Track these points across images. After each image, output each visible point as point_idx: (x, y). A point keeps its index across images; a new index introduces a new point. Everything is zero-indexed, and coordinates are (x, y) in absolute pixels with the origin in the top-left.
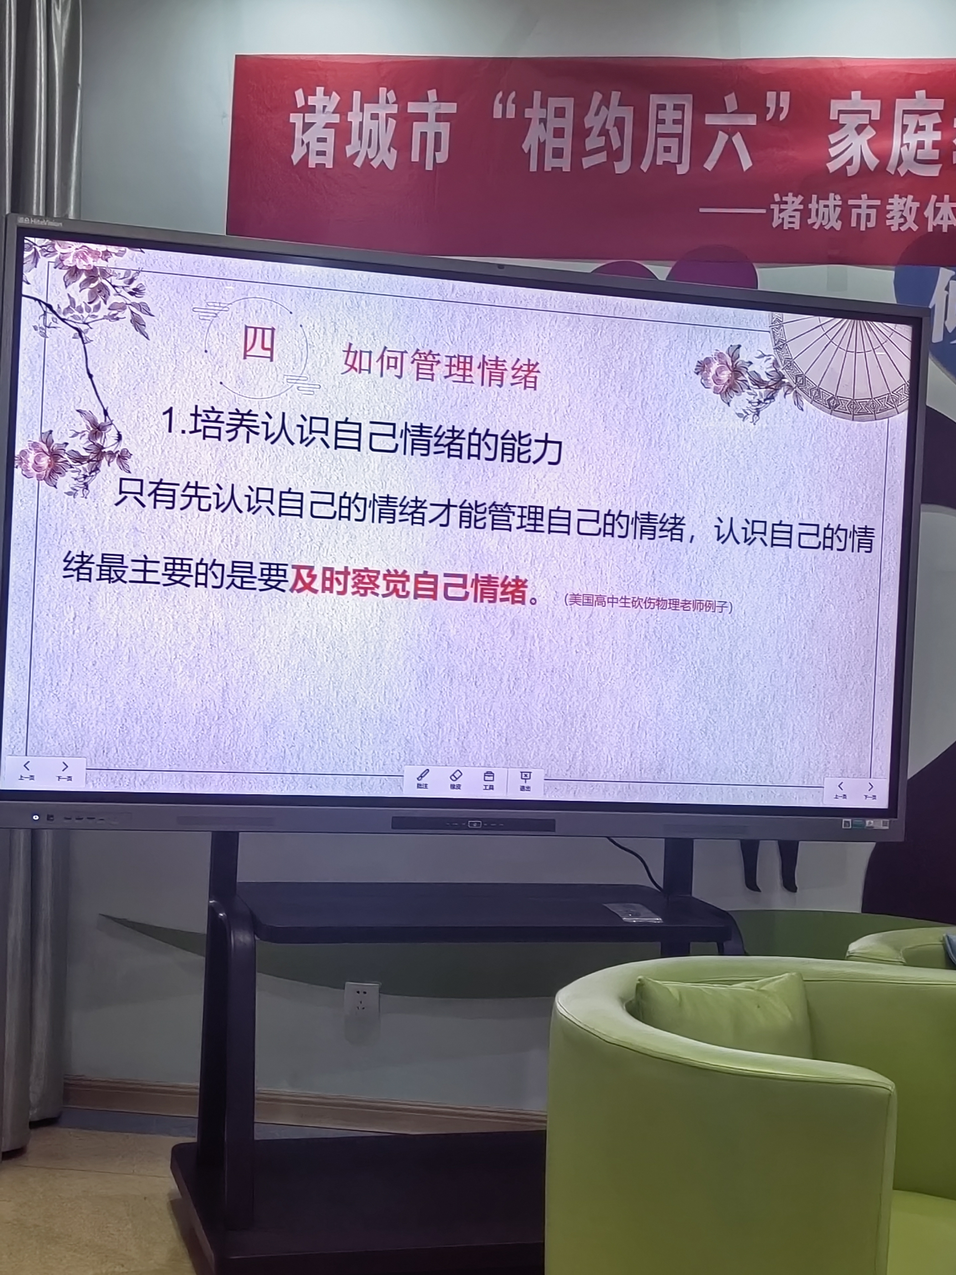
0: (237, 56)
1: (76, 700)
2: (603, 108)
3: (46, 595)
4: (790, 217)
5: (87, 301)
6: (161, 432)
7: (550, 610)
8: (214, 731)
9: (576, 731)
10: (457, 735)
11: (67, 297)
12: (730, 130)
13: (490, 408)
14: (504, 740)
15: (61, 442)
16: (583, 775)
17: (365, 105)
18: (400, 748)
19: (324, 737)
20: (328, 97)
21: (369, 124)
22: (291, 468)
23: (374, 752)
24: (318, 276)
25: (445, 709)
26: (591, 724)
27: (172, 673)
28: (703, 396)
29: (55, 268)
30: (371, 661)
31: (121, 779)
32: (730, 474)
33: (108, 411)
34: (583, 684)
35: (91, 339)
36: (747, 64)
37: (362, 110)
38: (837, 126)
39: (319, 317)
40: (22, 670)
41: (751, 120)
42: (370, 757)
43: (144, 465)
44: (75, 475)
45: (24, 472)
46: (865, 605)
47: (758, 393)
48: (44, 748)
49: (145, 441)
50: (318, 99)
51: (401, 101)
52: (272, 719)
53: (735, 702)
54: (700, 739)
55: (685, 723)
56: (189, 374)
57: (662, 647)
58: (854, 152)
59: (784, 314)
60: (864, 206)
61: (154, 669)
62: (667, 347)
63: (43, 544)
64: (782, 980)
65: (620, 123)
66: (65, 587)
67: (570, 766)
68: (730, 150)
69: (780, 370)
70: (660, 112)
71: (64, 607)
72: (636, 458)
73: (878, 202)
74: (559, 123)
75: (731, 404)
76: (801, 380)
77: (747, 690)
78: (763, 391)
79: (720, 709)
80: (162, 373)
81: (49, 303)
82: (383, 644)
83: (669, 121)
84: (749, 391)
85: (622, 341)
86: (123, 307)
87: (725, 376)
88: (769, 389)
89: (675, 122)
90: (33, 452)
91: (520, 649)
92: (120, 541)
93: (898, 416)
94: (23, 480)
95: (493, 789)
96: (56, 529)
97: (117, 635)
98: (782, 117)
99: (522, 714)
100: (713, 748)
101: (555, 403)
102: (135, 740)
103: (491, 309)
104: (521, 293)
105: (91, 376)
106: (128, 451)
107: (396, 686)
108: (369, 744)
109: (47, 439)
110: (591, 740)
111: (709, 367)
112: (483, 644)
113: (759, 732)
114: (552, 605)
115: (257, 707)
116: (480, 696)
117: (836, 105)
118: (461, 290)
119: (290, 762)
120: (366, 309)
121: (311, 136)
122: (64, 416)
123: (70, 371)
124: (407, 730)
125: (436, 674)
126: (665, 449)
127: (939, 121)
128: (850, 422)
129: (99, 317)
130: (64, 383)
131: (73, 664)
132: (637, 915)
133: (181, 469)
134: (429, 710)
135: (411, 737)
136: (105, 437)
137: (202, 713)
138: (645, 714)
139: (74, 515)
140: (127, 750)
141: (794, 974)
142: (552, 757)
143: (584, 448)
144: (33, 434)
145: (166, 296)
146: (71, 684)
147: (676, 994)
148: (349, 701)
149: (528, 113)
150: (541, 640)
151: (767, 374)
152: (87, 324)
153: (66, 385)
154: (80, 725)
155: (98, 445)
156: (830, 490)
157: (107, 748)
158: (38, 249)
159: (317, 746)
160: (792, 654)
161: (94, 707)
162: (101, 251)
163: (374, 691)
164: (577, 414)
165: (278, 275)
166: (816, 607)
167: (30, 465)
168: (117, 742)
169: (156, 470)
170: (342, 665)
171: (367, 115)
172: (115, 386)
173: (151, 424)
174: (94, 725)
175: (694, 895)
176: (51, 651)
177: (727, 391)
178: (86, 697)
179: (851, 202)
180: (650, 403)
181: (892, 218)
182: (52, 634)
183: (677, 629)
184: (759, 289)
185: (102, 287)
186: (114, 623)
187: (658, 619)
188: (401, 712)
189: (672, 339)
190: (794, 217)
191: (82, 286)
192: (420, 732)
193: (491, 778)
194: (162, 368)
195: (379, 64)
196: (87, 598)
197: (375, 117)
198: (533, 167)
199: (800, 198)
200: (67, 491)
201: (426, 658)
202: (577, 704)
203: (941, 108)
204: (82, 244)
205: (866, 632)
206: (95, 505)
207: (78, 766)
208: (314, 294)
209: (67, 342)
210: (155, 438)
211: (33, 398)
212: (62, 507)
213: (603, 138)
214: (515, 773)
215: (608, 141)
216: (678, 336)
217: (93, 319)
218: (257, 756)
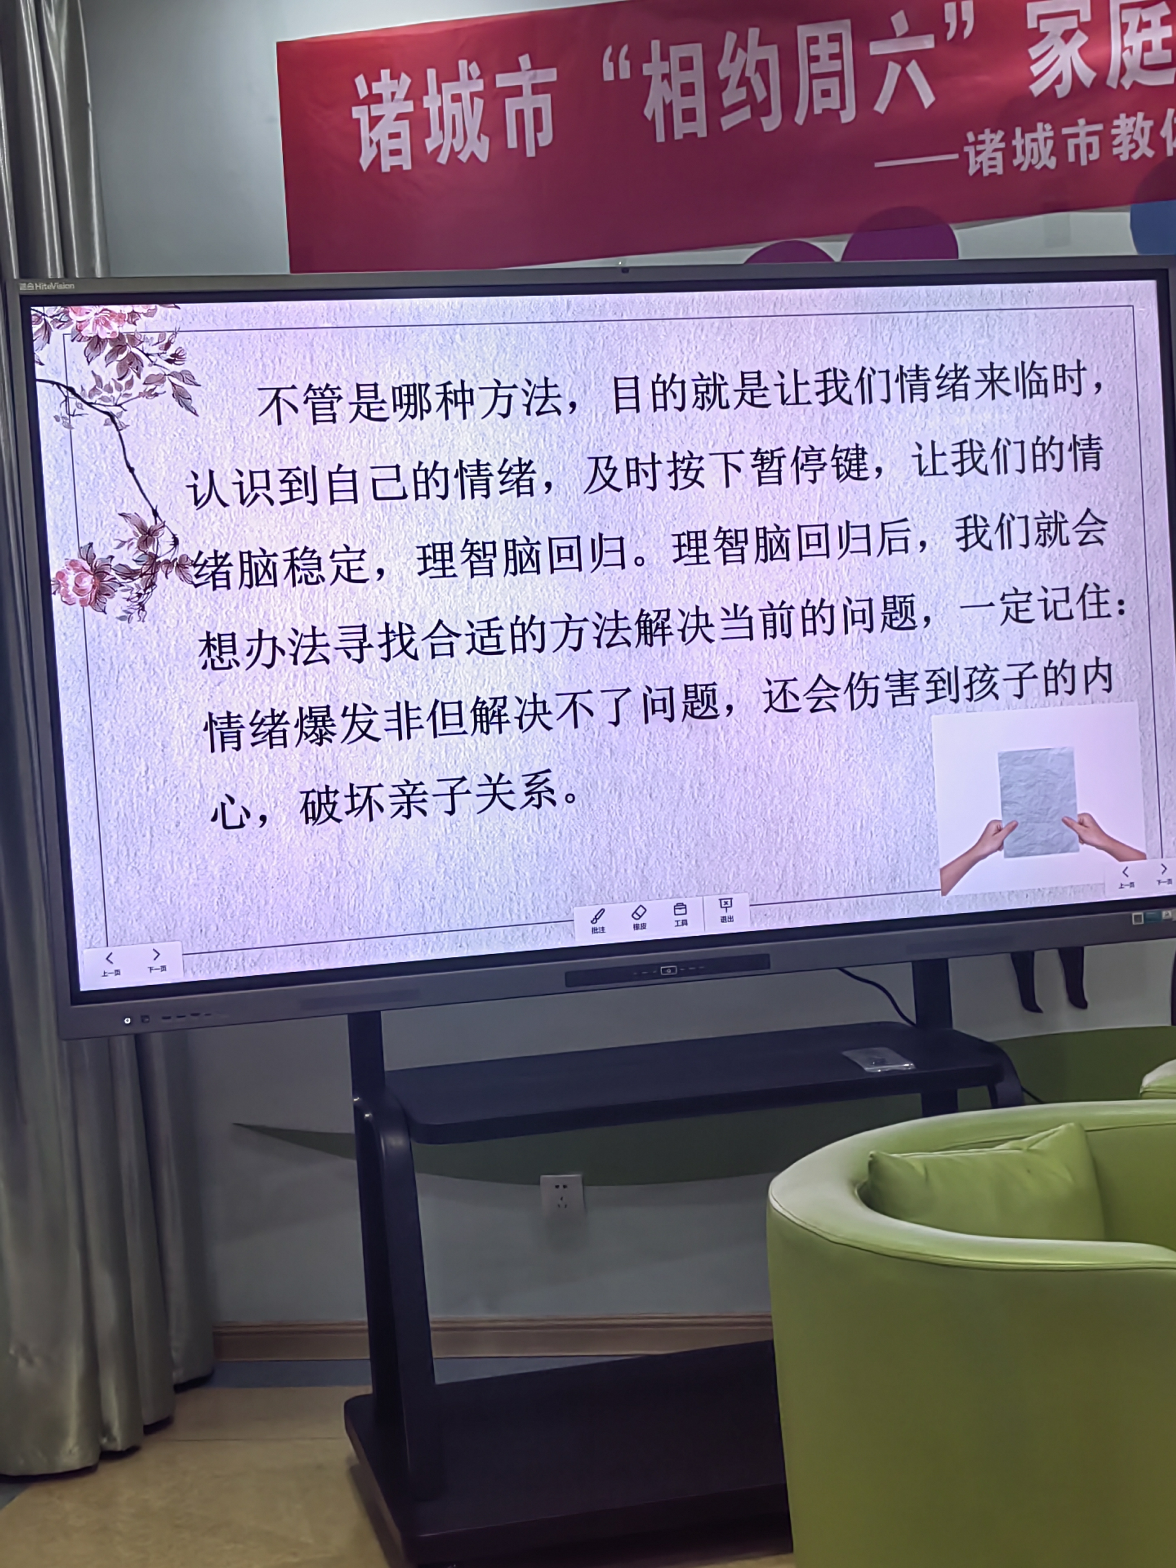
0: (279, 45)
1: (161, 873)
2: (740, 51)
3: (108, 746)
4: (991, 159)
5: (116, 377)
6: (226, 529)
8: (333, 890)
9: (782, 841)
10: (634, 862)
11: (91, 375)
12: (903, 59)
14: (693, 862)
15: (105, 556)
16: (798, 894)
17: (444, 85)
18: (566, 886)
19: (470, 883)
20: (396, 81)
21: (450, 109)
22: (391, 555)
23: (534, 894)
24: (399, 309)
25: (615, 832)
26: (801, 829)
29: (73, 341)
31: (227, 962)
33: (158, 511)
34: (786, 781)
35: (126, 424)
37: (440, 91)
38: (1038, 36)
39: (405, 361)
40: (90, 842)
41: (928, 42)
42: (530, 902)
44: (127, 594)
45: (64, 599)
46: (1132, 641)
48: (128, 934)
49: (208, 542)
50: (384, 85)
51: (488, 75)
52: (403, 868)
55: (919, 816)
56: (252, 453)
57: (881, 724)
58: (1063, 67)
59: (991, 286)
60: (1082, 134)
62: (845, 345)
63: (97, 684)
64: (1056, 1134)
65: (762, 67)
66: (130, 735)
67: (780, 886)
68: (905, 83)
70: (812, 47)
71: (133, 759)
73: (1099, 127)
74: (687, 77)
80: (219, 454)
81: (69, 385)
82: (530, 760)
83: (824, 58)
85: (788, 345)
86: (161, 380)
89: (832, 57)
90: (72, 572)
91: (701, 746)
92: (192, 670)
94: (64, 608)
95: (687, 924)
96: (112, 663)
97: (201, 786)
98: (967, 33)
99: (712, 827)
101: (711, 433)
102: (238, 913)
103: (619, 326)
104: (655, 301)
105: (131, 470)
106: (188, 558)
108: (527, 885)
109: (88, 552)
110: (804, 850)
112: (655, 745)
114: (735, 688)
115: (383, 856)
116: (658, 810)
117: (1034, 10)
118: (578, 305)
119: (431, 918)
120: (462, 344)
121: (381, 132)
122: (104, 524)
123: (105, 467)
124: (572, 863)
125: (599, 789)
127: (1168, 12)
129: (134, 396)
130: (100, 482)
131: (151, 828)
132: (882, 1062)
134: (596, 835)
135: (578, 872)
136: (158, 543)
137: (316, 871)
138: (867, 810)
139: (131, 644)
140: (230, 925)
141: (1072, 1124)
142: (757, 877)
144: (69, 551)
145: (212, 359)
146: (152, 853)
147: (921, 1171)
148: (496, 835)
149: (647, 69)
150: (727, 732)
152: (120, 405)
153: (103, 484)
154: (168, 902)
155: (151, 554)
157: (205, 927)
158: (49, 320)
159: (462, 895)
161: (183, 877)
162: (126, 313)
163: (526, 820)
165: (348, 314)
167: (70, 588)
168: (217, 916)
171: (447, 97)
172: (162, 479)
173: (212, 520)
174: (186, 900)
175: (956, 1026)
176: (122, 815)
178: (172, 866)
179: (1066, 131)
180: (832, 418)
181: (1120, 144)
182: (121, 794)
184: (961, 257)
185: (133, 357)
186: (195, 771)
188: (561, 841)
189: (852, 335)
190: (994, 159)
191: (108, 360)
192: (588, 864)
193: (683, 911)
194: (218, 449)
195: (456, 30)
196: (159, 744)
197: (456, 98)
198: (661, 137)
199: (1001, 134)
200: (119, 616)
201: (585, 771)
202: (780, 807)
204: (102, 307)
205: (1137, 676)
206: (156, 629)
207: (172, 953)
208: (395, 333)
209: (98, 431)
210: (219, 537)
211: (64, 506)
212: (116, 636)
213: (744, 90)
214: (713, 901)
215: (751, 92)
216: (858, 330)
217: (126, 399)
218: (389, 915)
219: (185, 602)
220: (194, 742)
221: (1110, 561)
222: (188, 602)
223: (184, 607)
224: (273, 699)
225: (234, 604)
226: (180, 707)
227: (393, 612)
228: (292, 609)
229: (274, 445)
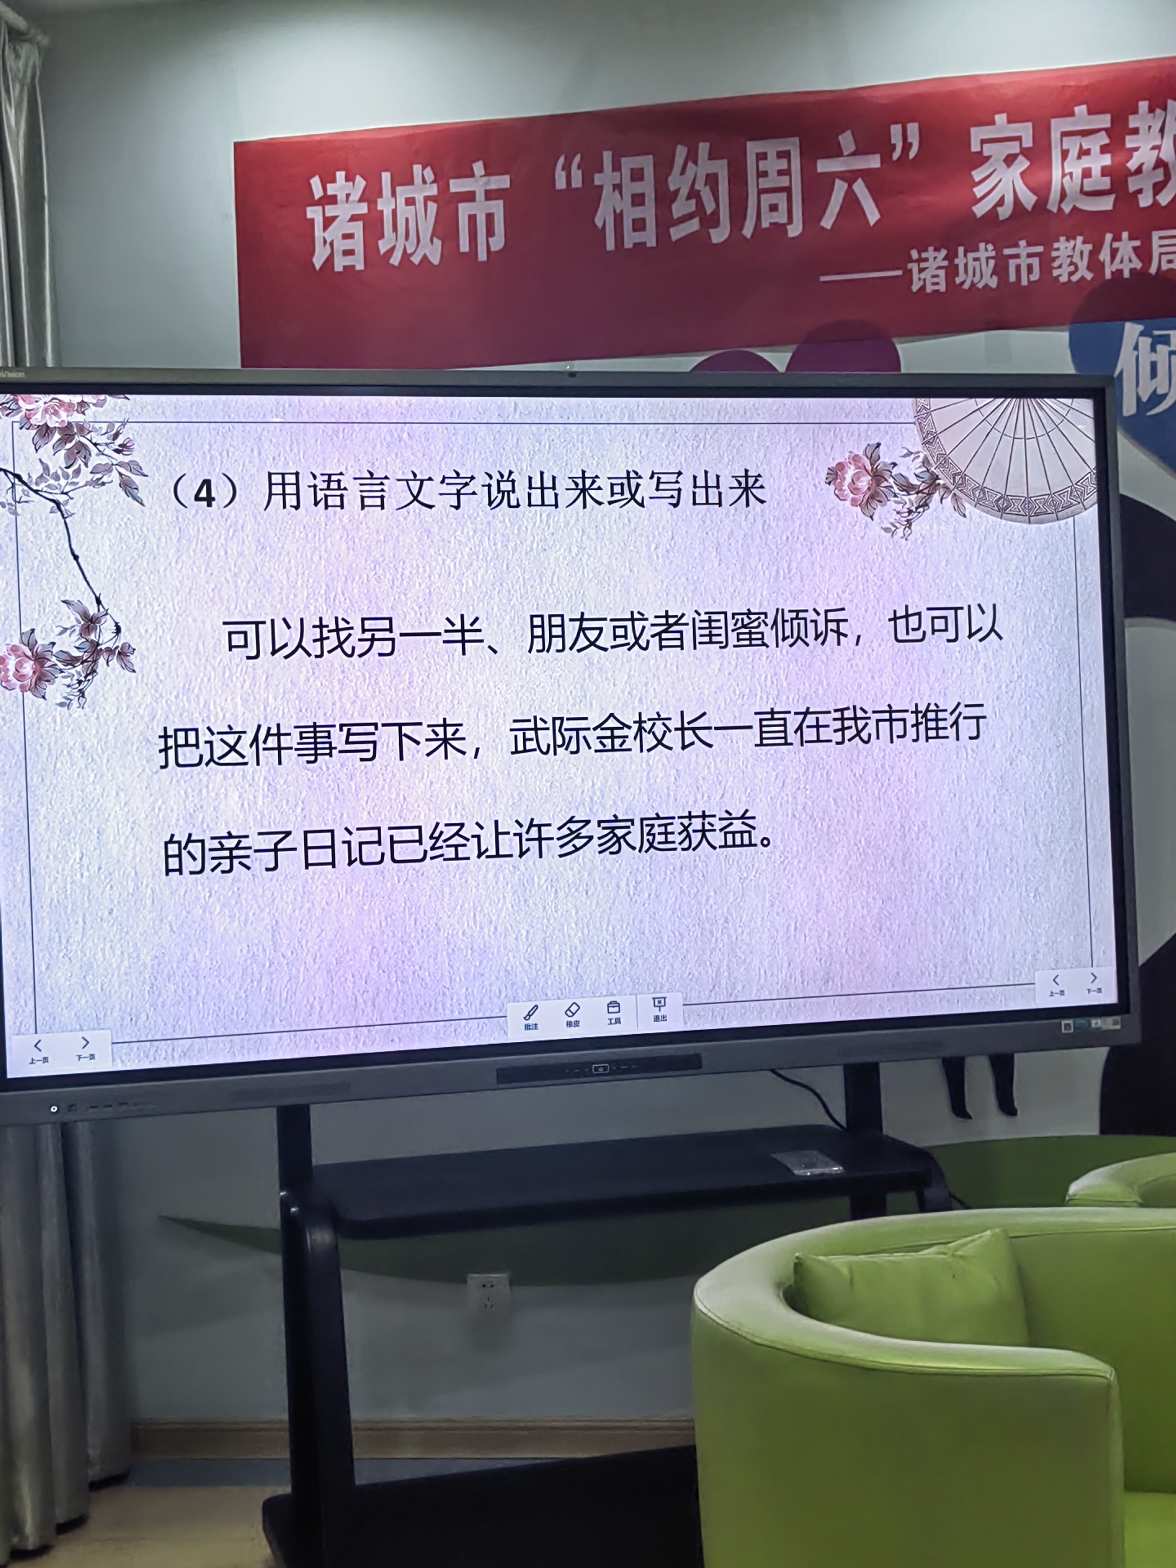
0: (235, 144)
1: (92, 959)
2: (690, 164)
3: (44, 833)
4: (933, 276)
5: (64, 466)
6: (169, 619)
7: (672, 794)
8: (265, 981)
9: (717, 941)
10: (568, 959)
11: (39, 463)
12: (850, 177)
13: (575, 550)
14: (628, 960)
15: (47, 642)
16: (731, 995)
17: (398, 189)
18: (500, 982)
19: (403, 977)
20: (351, 183)
21: (404, 212)
23: (467, 989)
24: (347, 407)
25: (551, 928)
26: (735, 930)
27: (207, 915)
28: (838, 510)
29: (21, 428)
30: (454, 877)
31: (156, 1051)
32: (881, 605)
33: (101, 599)
34: (721, 881)
35: (73, 512)
36: (864, 94)
37: (394, 194)
38: (981, 159)
39: (352, 458)
40: (22, 928)
41: (874, 162)
42: (463, 998)
43: (151, 661)
44: (68, 681)
46: (1065, 752)
47: (907, 501)
48: (58, 1022)
49: (150, 631)
50: (339, 186)
51: (441, 179)
52: (337, 960)
53: (915, 886)
54: (873, 937)
55: (853, 920)
56: (197, 544)
57: (816, 827)
58: (1005, 190)
59: (932, 400)
60: (1023, 255)
61: (184, 912)
62: (788, 454)
63: (35, 770)
64: (982, 1239)
65: (712, 180)
66: (66, 821)
67: (714, 986)
68: (851, 202)
69: (933, 469)
70: (761, 163)
71: (68, 845)
72: (762, 595)
73: (1040, 249)
74: (638, 187)
75: (874, 517)
76: (961, 479)
77: (927, 871)
78: (913, 497)
79: (896, 897)
80: (164, 545)
81: (17, 472)
83: (773, 174)
84: (896, 499)
85: (732, 452)
86: (108, 469)
87: (865, 483)
88: (920, 494)
89: (781, 173)
90: (13, 657)
92: (130, 757)
93: (1085, 513)
94: (4, 692)
95: (620, 1022)
96: (50, 749)
97: (136, 874)
98: (912, 154)
99: (647, 926)
100: (891, 947)
102: (168, 1003)
103: (565, 429)
104: (601, 405)
105: (76, 558)
106: (130, 646)
107: (487, 905)
108: (461, 980)
109: (29, 640)
110: (738, 950)
111: (843, 474)
113: (947, 923)
114: (673, 787)
115: (316, 948)
116: (594, 907)
117: (977, 134)
118: (526, 408)
119: (363, 1011)
120: (409, 442)
121: (334, 233)
122: (47, 610)
123: (49, 554)
124: (506, 959)
125: (536, 885)
126: (797, 581)
127: (1107, 141)
128: (1025, 526)
129: (81, 484)
130: (44, 568)
131: (84, 915)
132: (812, 1166)
133: (197, 662)
134: (532, 931)
135: (512, 967)
136: (100, 631)
137: (249, 961)
138: (802, 912)
139: (70, 730)
140: (160, 1015)
141: (997, 1230)
142: (691, 976)
143: (696, 588)
144: (11, 636)
145: (161, 450)
146: (85, 940)
147: (845, 1271)
148: (431, 929)
149: (598, 179)
151: (917, 476)
152: (66, 493)
153: (47, 571)
154: (99, 989)
155: (92, 642)
156: (1009, 612)
157: (135, 1016)
159: (395, 988)
160: (979, 821)
161: (114, 965)
162: (75, 403)
163: (461, 913)
164: (683, 547)
165: (297, 410)
166: (1004, 760)
167: (11, 673)
168: (147, 1005)
169: (167, 665)
170: (419, 885)
171: (401, 201)
172: (106, 568)
173: (156, 609)
174: (117, 988)
175: (885, 1131)
176: (56, 901)
177: (868, 501)
178: (104, 954)
179: (1007, 252)
180: (773, 525)
181: (1060, 267)
182: (55, 881)
183: (833, 803)
184: (903, 371)
185: (81, 448)
187: (808, 792)
188: (496, 936)
189: (794, 444)
190: (937, 276)
191: (56, 449)
192: (522, 960)
193: (616, 1009)
194: (163, 539)
195: (412, 136)
196: (95, 831)
197: (410, 202)
198: (610, 245)
199: (944, 252)
200: (58, 701)
201: (522, 867)
202: (715, 907)
203: (1108, 125)
204: (52, 396)
205: (1070, 785)
206: (95, 716)
207: (101, 1040)
208: (343, 430)
209: (44, 518)
210: (162, 626)
211: (7, 592)
212: (55, 722)
213: (693, 201)
214: (647, 1000)
215: (700, 204)
216: (801, 440)
217: (73, 487)
218: (321, 1008)
219: (126, 689)
220: (129, 829)
221: (1044, 672)
222: (129, 690)
223: (124, 694)
224: (211, 787)
225: (174, 693)
226: (117, 794)
227: (333, 704)
228: (233, 699)
229: (220, 537)
